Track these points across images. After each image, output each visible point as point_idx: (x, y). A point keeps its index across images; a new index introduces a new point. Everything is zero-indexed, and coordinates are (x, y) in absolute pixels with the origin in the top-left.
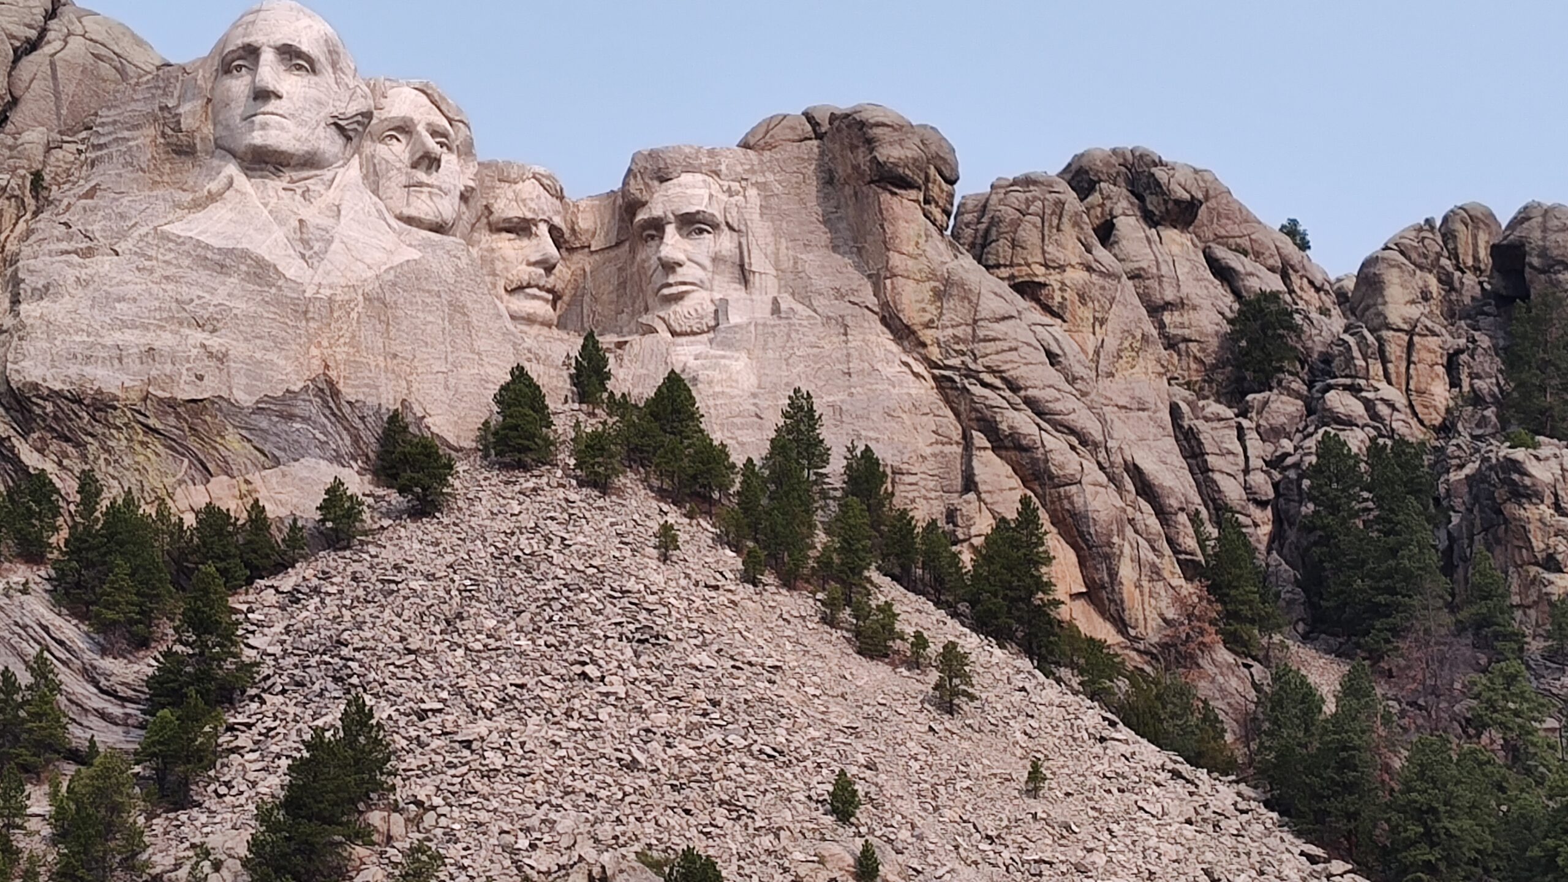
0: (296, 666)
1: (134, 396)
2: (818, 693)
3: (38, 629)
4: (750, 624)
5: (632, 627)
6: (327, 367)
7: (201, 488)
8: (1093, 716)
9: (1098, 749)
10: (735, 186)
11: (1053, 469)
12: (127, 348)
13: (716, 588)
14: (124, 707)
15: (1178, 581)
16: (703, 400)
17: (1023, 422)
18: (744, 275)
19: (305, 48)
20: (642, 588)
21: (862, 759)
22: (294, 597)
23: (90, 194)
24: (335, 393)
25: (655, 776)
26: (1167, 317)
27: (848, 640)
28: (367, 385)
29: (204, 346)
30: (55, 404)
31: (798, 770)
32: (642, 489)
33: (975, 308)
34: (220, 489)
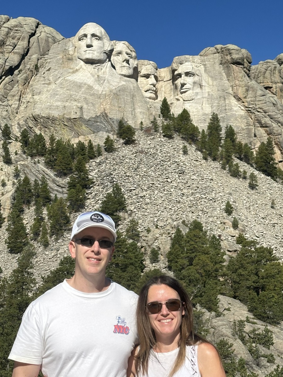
0: (101, 180)
1: (61, 117)
2: (221, 185)
3: (42, 171)
4: (205, 169)
5: (178, 170)
6: (105, 110)
7: (77, 138)
10: (198, 65)
11: (275, 132)
12: (59, 106)
13: (197, 161)
14: (62, 189)
16: (192, 117)
17: (267, 120)
18: (201, 86)
19: (98, 34)
20: (179, 161)
21: (232, 200)
22: (99, 164)
23: (49, 70)
24: (107, 116)
25: (184, 204)
27: (228, 173)
28: (114, 114)
29: (77, 106)
30: (43, 120)
31: (218, 203)
32: (179, 138)
33: (256, 93)
34: (81, 139)
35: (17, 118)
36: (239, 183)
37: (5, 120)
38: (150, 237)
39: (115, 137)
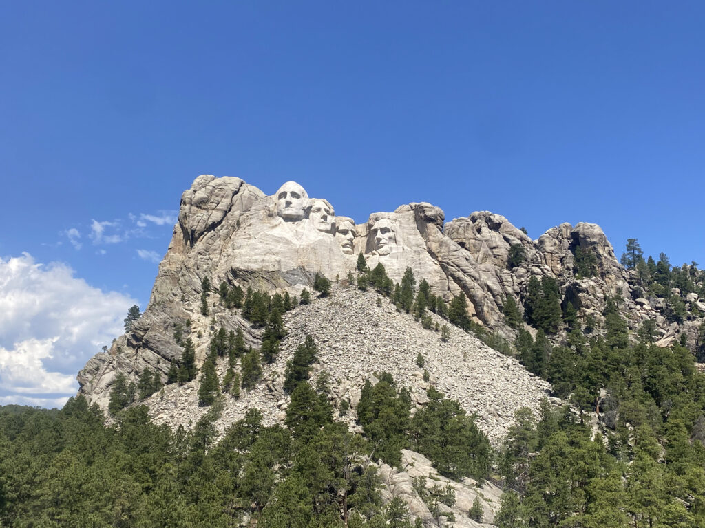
0: (296, 331)
1: (259, 270)
2: (414, 337)
3: (239, 323)
4: (398, 321)
5: (371, 322)
6: (302, 263)
7: (274, 291)
8: (478, 343)
9: (479, 350)
11: (468, 285)
12: (258, 260)
13: (391, 313)
14: (257, 340)
15: (497, 311)
16: (387, 270)
17: (460, 274)
18: (396, 241)
19: (297, 192)
20: (373, 313)
21: (424, 352)
22: (296, 315)
23: (250, 225)
24: (304, 269)
25: (377, 356)
26: (494, 250)
27: (421, 325)
28: (311, 267)
29: (275, 259)
30: (242, 272)
31: (410, 355)
32: (373, 290)
33: (449, 248)
34: (279, 291)
35: (217, 271)
36: (431, 335)
37: (206, 273)
38: (341, 389)
39: (312, 289)
